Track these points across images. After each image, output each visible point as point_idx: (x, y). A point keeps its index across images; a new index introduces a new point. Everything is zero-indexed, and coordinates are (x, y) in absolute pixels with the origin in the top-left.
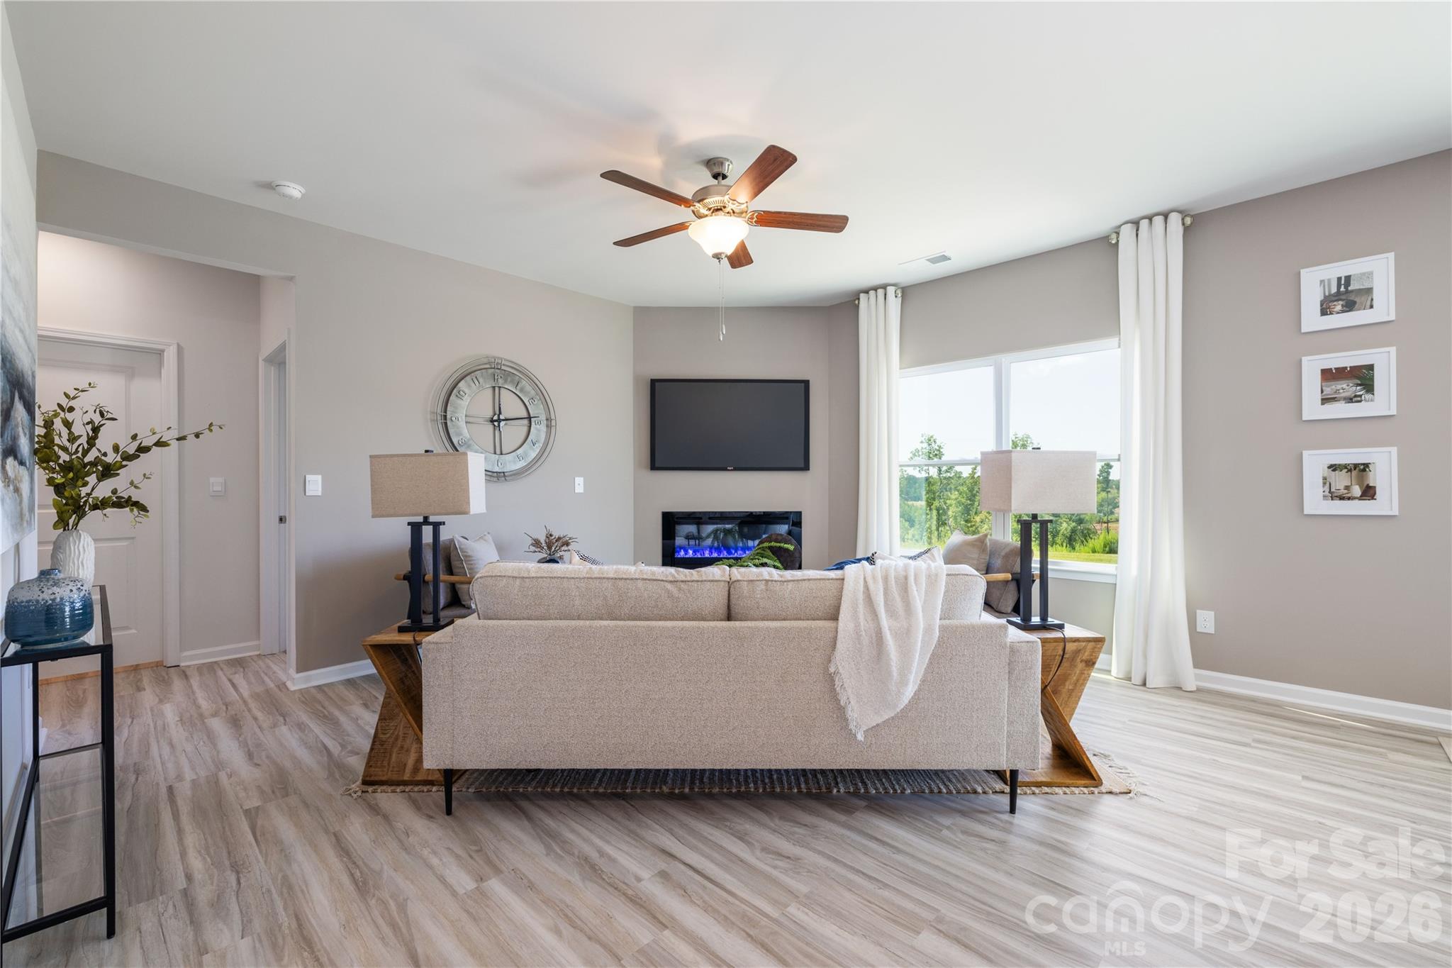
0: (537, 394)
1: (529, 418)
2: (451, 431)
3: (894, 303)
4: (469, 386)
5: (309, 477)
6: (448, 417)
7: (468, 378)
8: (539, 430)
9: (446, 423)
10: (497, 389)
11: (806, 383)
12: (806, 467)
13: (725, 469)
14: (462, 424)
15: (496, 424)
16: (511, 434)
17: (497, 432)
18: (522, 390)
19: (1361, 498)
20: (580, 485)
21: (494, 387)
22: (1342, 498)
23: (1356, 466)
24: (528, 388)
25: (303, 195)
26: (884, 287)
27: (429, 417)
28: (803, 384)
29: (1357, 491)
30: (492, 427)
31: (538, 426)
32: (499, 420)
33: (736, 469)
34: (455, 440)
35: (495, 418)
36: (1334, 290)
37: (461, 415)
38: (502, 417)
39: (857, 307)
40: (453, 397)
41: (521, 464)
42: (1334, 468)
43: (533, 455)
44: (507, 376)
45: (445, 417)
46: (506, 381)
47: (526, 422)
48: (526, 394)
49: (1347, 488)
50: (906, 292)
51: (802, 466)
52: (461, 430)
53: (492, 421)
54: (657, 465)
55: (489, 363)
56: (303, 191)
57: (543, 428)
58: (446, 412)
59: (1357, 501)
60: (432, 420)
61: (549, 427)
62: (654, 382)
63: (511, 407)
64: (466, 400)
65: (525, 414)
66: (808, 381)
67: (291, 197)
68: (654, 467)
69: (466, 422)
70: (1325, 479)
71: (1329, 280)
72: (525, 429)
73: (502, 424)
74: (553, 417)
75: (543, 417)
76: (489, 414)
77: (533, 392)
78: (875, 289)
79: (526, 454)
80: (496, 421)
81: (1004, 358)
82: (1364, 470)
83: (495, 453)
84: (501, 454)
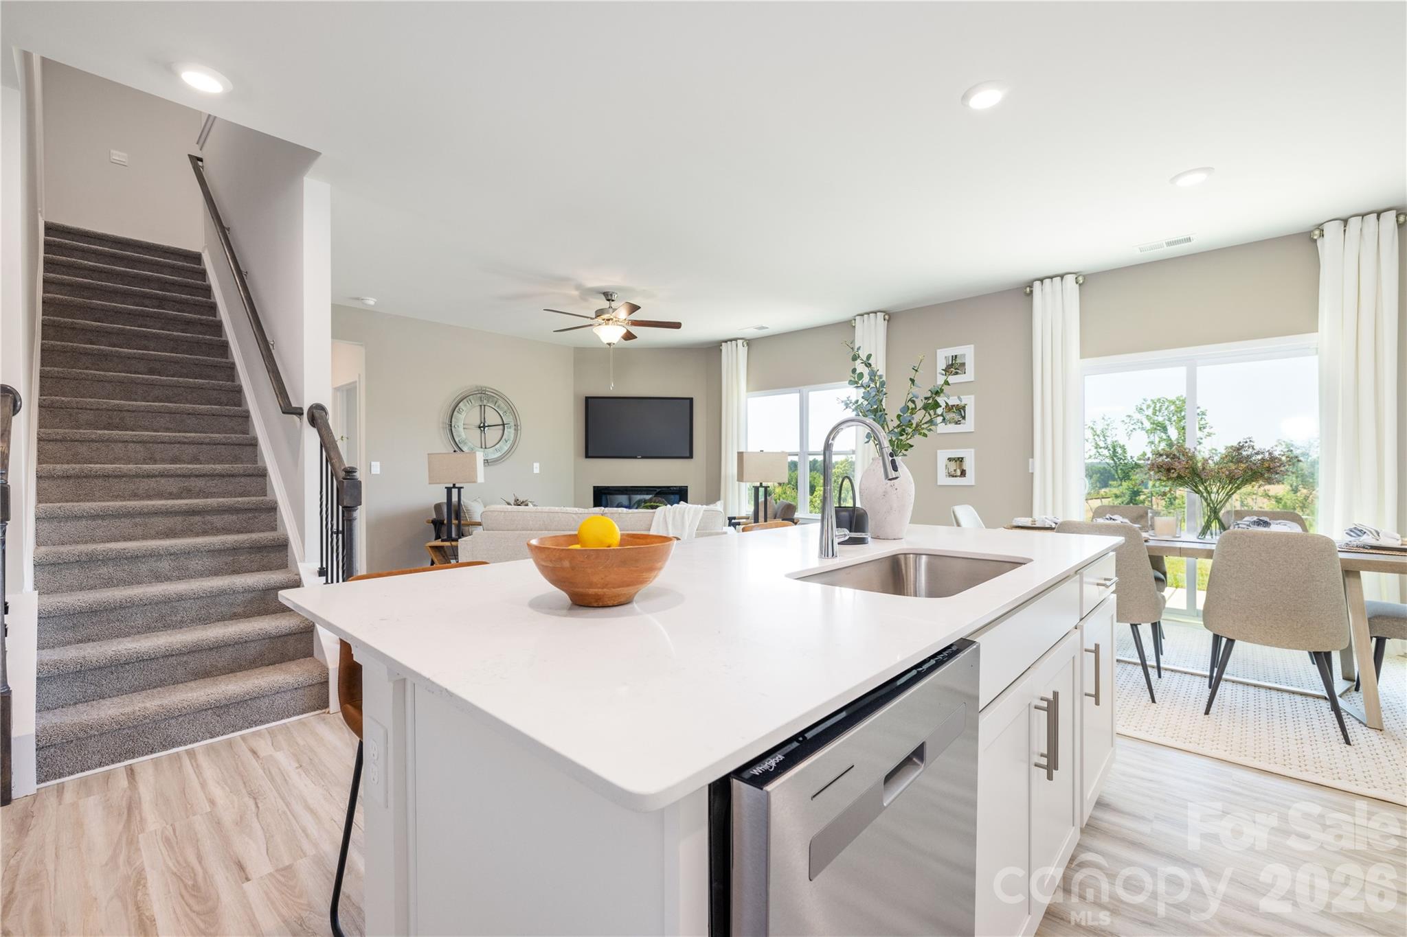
0: (508, 409)
1: (504, 425)
2: (454, 434)
3: (742, 351)
4: (465, 405)
5: (373, 463)
6: (453, 425)
7: (465, 400)
8: (509, 432)
9: (451, 429)
10: (483, 407)
11: (691, 400)
12: (691, 456)
13: (635, 458)
14: (461, 429)
15: (482, 429)
16: (492, 435)
17: (483, 434)
18: (498, 407)
19: (960, 476)
20: (536, 468)
21: (481, 406)
22: (953, 476)
23: (959, 458)
24: (503, 405)
25: (376, 303)
26: (736, 340)
27: (441, 425)
28: (688, 401)
29: (959, 473)
30: (479, 431)
31: (509, 430)
32: (484, 427)
33: (643, 458)
34: (457, 440)
35: (482, 425)
36: (950, 363)
37: (461, 424)
38: (486, 425)
39: (721, 350)
40: (455, 413)
41: (498, 455)
42: (950, 459)
43: (506, 448)
44: (489, 398)
45: (451, 425)
46: (488, 401)
47: (501, 427)
48: (501, 409)
49: (955, 470)
50: (749, 342)
51: (688, 455)
52: (461, 433)
53: (480, 427)
54: (589, 455)
55: (478, 390)
56: (375, 300)
57: (512, 431)
58: (451, 422)
59: (958, 478)
60: (443, 428)
61: (516, 430)
62: (587, 399)
63: (492, 417)
64: (464, 414)
65: (501, 423)
66: (692, 399)
67: (369, 305)
68: (587, 456)
69: (464, 428)
70: (946, 466)
71: (949, 357)
72: (501, 432)
73: (486, 428)
74: (519, 424)
75: (512, 424)
76: (478, 422)
77: (506, 408)
78: (731, 340)
79: (501, 448)
80: (482, 427)
81: (804, 389)
82: (961, 461)
83: (482, 448)
84: (486, 448)
